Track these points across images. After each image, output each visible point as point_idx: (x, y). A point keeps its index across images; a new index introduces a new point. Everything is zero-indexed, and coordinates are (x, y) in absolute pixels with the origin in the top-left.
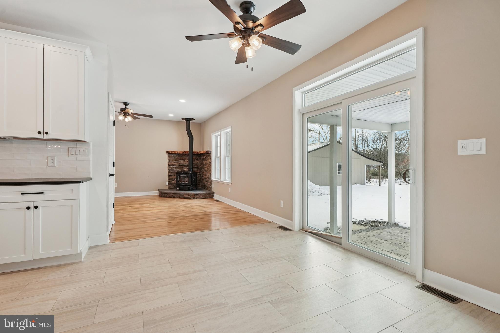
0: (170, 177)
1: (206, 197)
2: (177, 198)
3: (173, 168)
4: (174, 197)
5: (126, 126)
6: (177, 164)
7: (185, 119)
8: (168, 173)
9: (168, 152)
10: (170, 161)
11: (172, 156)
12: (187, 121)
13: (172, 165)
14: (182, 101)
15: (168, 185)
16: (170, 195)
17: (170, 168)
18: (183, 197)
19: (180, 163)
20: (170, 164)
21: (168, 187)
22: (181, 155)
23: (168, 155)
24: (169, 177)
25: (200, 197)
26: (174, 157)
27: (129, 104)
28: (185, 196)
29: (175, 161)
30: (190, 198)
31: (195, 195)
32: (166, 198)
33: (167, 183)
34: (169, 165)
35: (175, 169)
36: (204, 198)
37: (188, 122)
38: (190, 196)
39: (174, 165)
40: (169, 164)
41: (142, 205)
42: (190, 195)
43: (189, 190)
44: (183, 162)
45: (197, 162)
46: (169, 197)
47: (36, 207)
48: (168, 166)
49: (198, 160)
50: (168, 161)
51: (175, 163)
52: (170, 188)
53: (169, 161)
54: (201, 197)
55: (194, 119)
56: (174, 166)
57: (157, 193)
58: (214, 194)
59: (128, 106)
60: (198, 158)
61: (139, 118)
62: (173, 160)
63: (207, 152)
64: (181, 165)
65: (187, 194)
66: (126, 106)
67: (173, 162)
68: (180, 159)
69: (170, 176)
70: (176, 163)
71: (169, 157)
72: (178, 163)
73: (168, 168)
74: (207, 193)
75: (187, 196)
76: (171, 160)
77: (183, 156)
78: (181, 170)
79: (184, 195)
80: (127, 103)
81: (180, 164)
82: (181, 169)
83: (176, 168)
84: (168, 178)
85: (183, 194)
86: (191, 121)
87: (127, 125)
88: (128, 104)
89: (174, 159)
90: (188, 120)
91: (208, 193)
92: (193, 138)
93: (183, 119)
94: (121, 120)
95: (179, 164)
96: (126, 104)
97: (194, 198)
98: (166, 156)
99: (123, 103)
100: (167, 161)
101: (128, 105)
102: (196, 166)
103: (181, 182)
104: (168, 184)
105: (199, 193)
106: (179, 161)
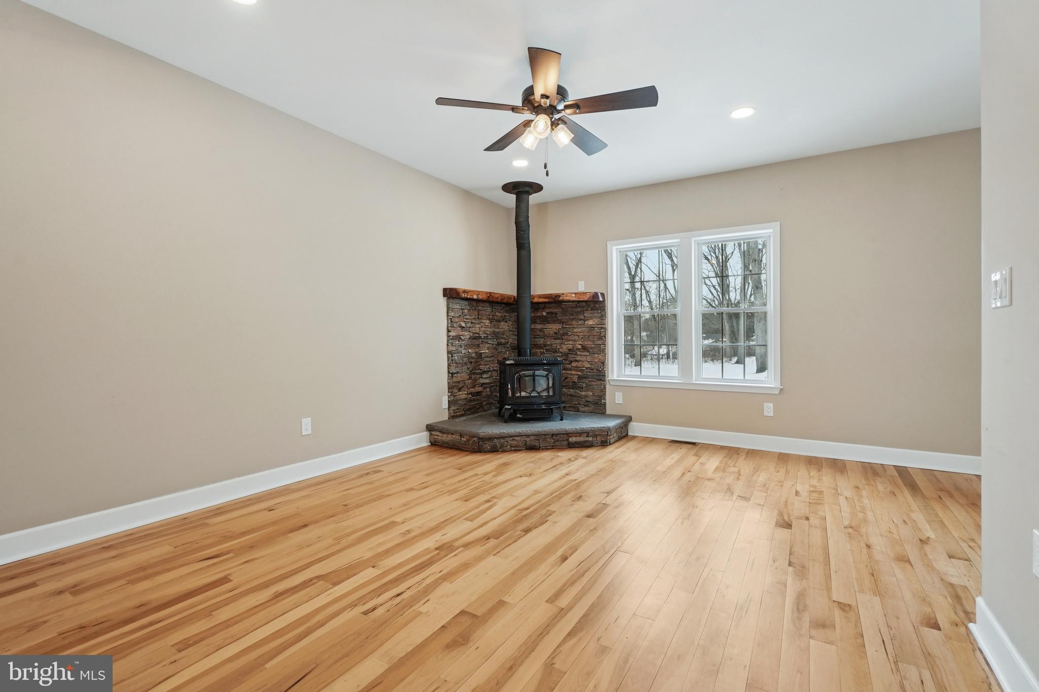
0: (454, 380)
6: (467, 335)
8: (449, 366)
9: (451, 294)
11: (463, 305)
13: (456, 338)
15: (447, 406)
17: (452, 349)
19: (473, 329)
20: (452, 334)
21: (449, 413)
23: (446, 302)
24: (450, 379)
29: (464, 325)
33: (445, 402)
34: (449, 339)
37: (526, 197)
40: (448, 334)
51: (463, 329)
53: (449, 325)
56: (462, 340)
57: (422, 439)
64: (476, 338)
65: (580, 433)
67: (456, 329)
69: (453, 373)
70: (466, 331)
71: (449, 309)
72: (469, 329)
73: (448, 345)
76: (455, 320)
81: (473, 333)
83: (466, 347)
89: (464, 316)
90: (523, 190)
91: (623, 423)
100: (444, 322)
103: (523, 394)
104: (449, 403)
106: (472, 323)
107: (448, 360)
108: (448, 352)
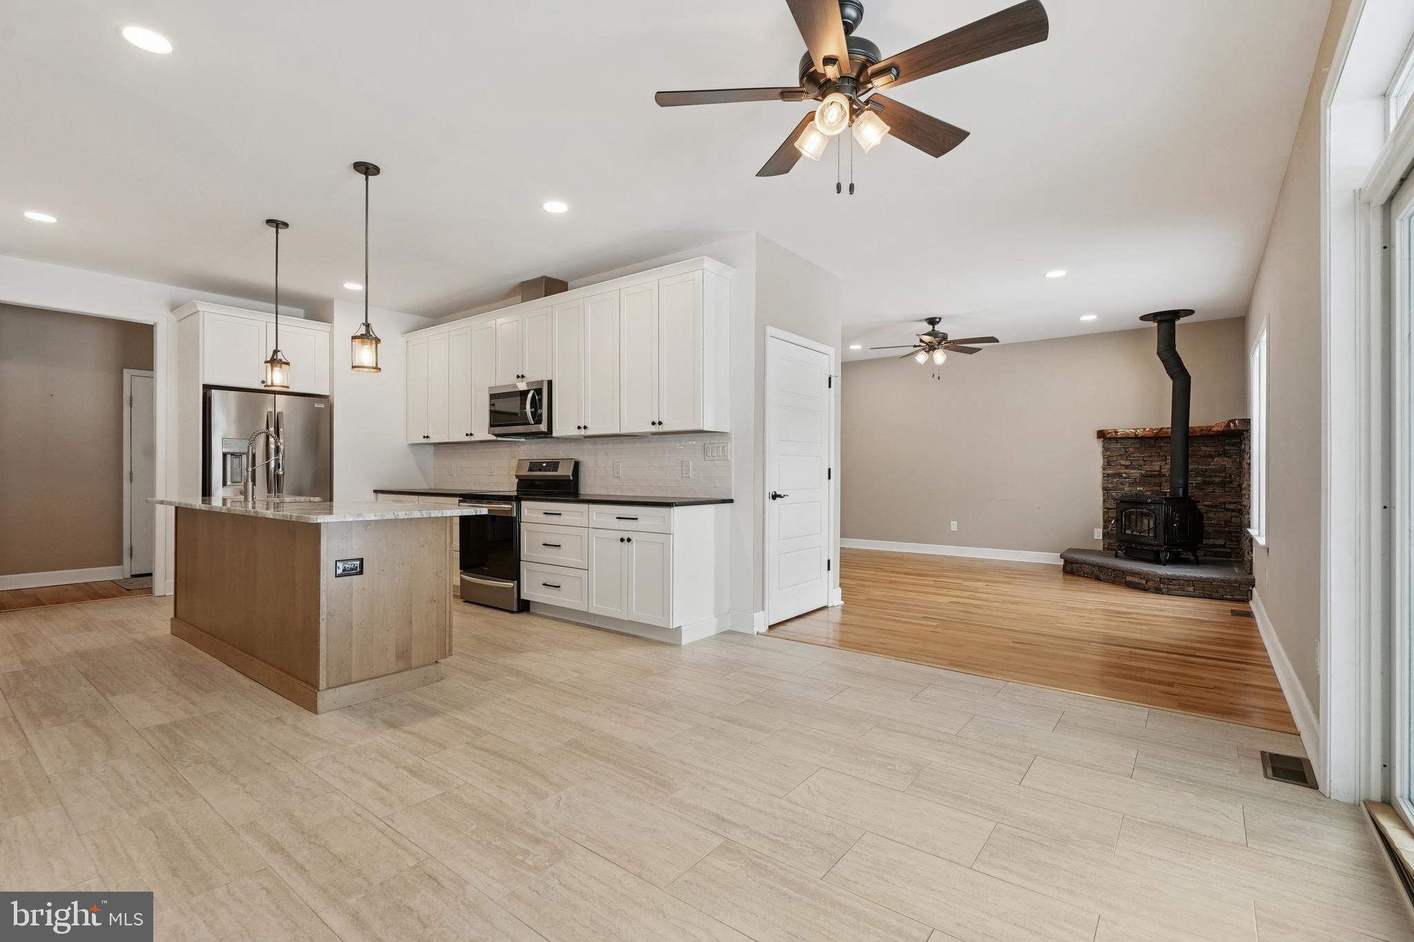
0: (1107, 512)
1: (1215, 595)
2: (1107, 581)
3: (1122, 484)
4: (1098, 579)
5: (933, 376)
6: (1135, 473)
7: (1155, 317)
8: (1104, 501)
9: (1101, 434)
10: (1108, 463)
11: (1119, 446)
12: (1159, 322)
13: (1119, 475)
14: (1056, 274)
15: (1101, 538)
16: (1086, 569)
17: (1110, 486)
18: (1124, 580)
19: (1148, 467)
20: (1110, 472)
21: (1104, 544)
22: (1149, 442)
23: (1102, 444)
24: (1104, 513)
25: (1184, 590)
26: (1123, 450)
27: (940, 319)
28: (1129, 578)
29: (1128, 463)
30: (1144, 589)
31: (1161, 578)
32: (1076, 578)
33: (1098, 534)
34: (1106, 477)
35: (1126, 489)
36: (1206, 598)
37: (1165, 325)
38: (1144, 582)
39: (1124, 475)
40: (1105, 472)
41: (965, 583)
42: (1146, 577)
43: (1157, 561)
44: (1159, 463)
45: (1225, 465)
46: (1084, 577)
47: (629, 540)
48: (1104, 477)
49: (1230, 457)
50: (1104, 462)
51: (1127, 467)
52: (1108, 549)
53: (1106, 464)
54: (1191, 589)
55: (1190, 312)
56: (1125, 478)
57: (1055, 559)
58: (1253, 586)
59: (940, 324)
60: (1226, 448)
61: (979, 350)
62: (1119, 458)
63: (1235, 423)
64: (1151, 476)
65: (1134, 574)
66: (934, 328)
67: (1120, 467)
68: (1146, 455)
69: (1108, 509)
70: (1133, 469)
71: (1105, 449)
72: (1139, 467)
73: (1103, 484)
74: (1214, 580)
75: (1135, 580)
76: (1115, 459)
77: (1162, 444)
78: (1153, 492)
79: (1128, 575)
80: (936, 318)
81: (1147, 471)
82: (1151, 488)
83: (1131, 484)
84: (1104, 517)
85: (1125, 573)
86: (1177, 322)
87: (936, 374)
88: (938, 320)
89: (1126, 455)
90: (1167, 320)
91: (1223, 581)
92: (1189, 378)
93: (1143, 318)
94: (922, 363)
95: (1143, 472)
96: (932, 321)
97: (1158, 591)
98: (1097, 446)
99: (927, 320)
100: (1100, 461)
101: (938, 322)
102: (1217, 479)
103: (1129, 532)
104: (1104, 535)
105: (1180, 576)
106: (1144, 461)
107: (1104, 496)
108: (1104, 489)
